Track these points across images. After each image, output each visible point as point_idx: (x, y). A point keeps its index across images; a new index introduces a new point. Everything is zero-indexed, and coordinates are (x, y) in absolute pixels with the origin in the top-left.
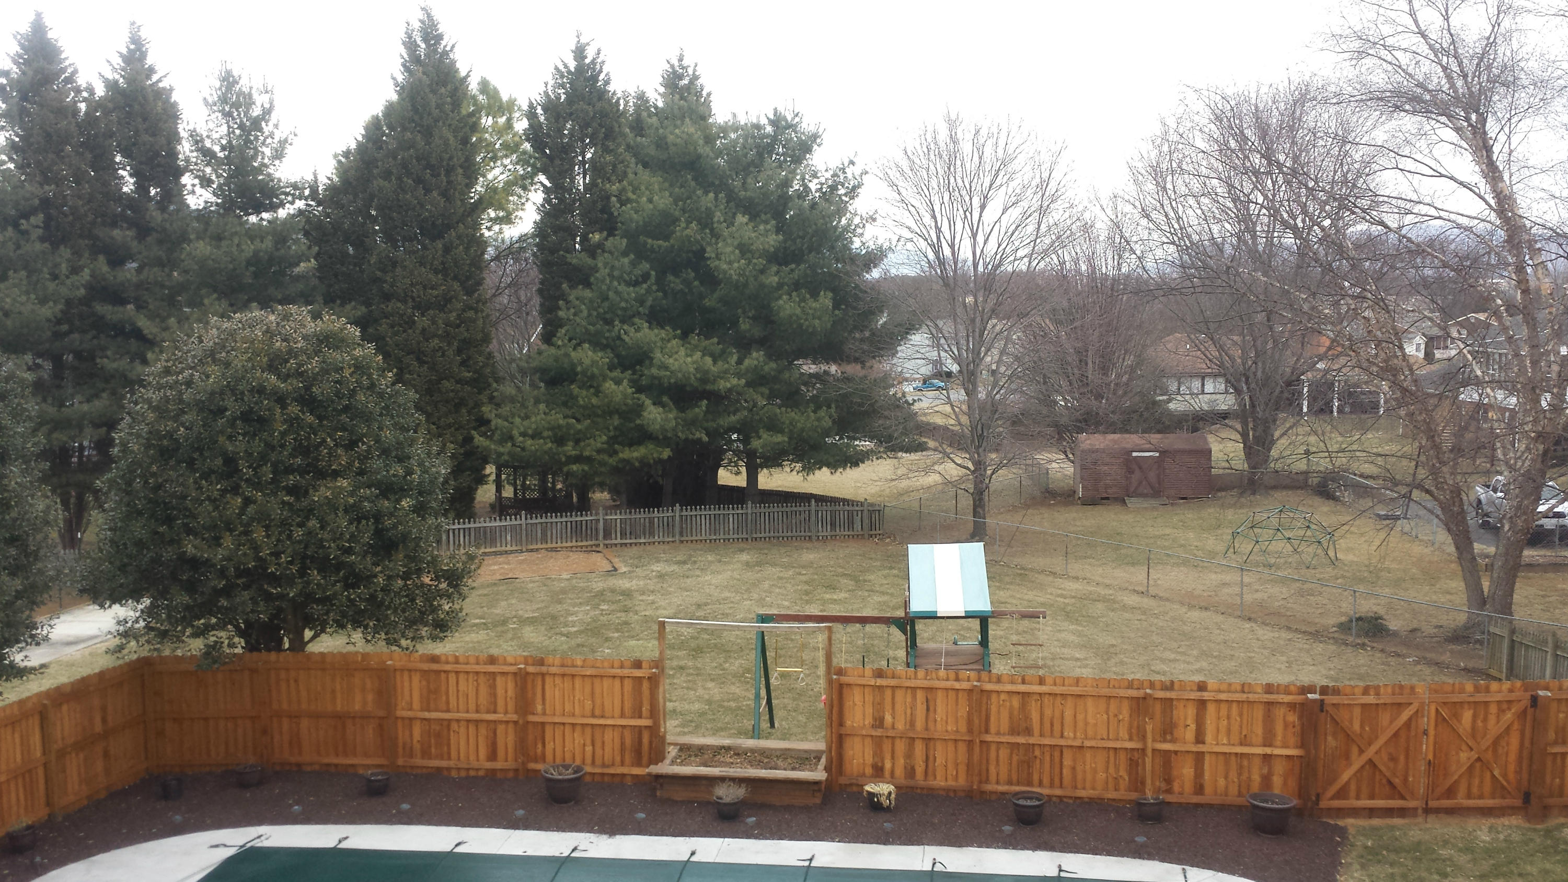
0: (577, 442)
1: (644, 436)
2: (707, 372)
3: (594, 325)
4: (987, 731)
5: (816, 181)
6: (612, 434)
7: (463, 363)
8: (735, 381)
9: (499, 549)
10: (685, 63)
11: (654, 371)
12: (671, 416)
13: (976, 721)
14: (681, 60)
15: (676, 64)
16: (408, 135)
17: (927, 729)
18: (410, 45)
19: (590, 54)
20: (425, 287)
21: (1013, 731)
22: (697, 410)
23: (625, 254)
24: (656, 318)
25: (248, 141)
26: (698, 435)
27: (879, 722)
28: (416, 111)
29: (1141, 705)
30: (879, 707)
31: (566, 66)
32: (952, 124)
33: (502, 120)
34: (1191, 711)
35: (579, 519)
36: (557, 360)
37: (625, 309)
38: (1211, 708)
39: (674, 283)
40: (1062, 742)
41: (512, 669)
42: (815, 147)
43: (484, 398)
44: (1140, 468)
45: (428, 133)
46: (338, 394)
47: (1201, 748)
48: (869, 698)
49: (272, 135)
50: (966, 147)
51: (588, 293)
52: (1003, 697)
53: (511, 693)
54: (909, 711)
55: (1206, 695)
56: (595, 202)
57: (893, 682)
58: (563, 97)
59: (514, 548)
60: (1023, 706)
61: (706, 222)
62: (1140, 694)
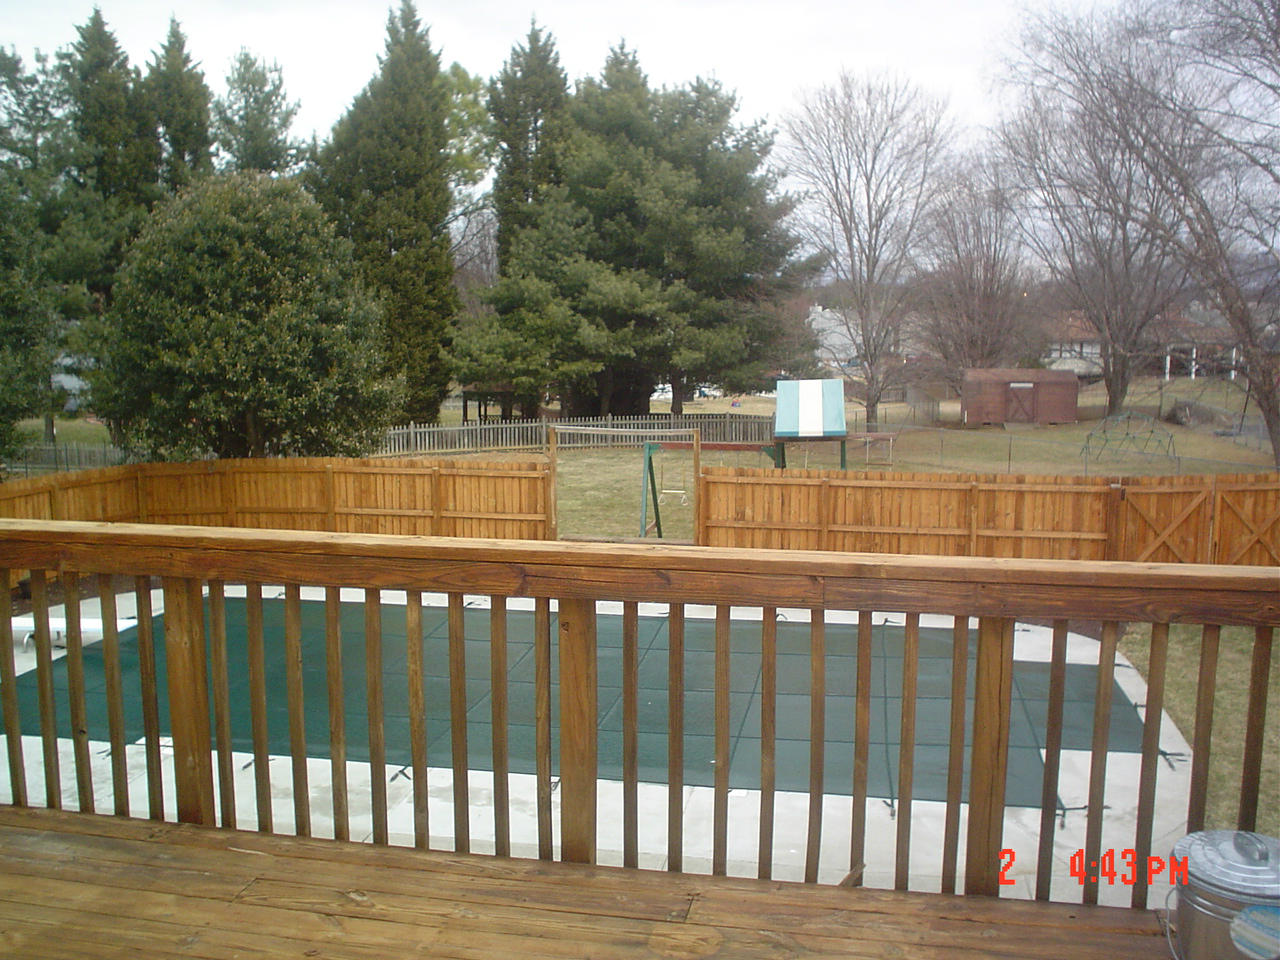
0: (524, 358)
1: (580, 352)
2: (634, 297)
3: (540, 259)
4: (835, 522)
5: (733, 138)
6: (554, 351)
7: (430, 292)
8: (659, 305)
9: (457, 450)
10: (626, 50)
11: (590, 296)
12: (603, 334)
13: (825, 512)
14: (622, 48)
15: (618, 51)
16: (388, 101)
17: (782, 521)
18: (392, 30)
19: (543, 38)
20: (399, 227)
21: (858, 521)
22: (626, 329)
23: (568, 199)
24: (592, 255)
25: (261, 112)
26: (627, 352)
27: (740, 516)
28: (395, 82)
29: (968, 496)
30: (740, 502)
31: (522, 49)
32: (847, 83)
33: (471, 97)
34: (1011, 501)
35: (525, 425)
36: (508, 288)
37: (566, 247)
38: (1028, 499)
39: (609, 225)
40: (900, 531)
41: (429, 471)
42: (732, 112)
43: (447, 322)
44: (1017, 397)
45: (404, 100)
46: (286, 235)
47: (1019, 534)
48: (732, 495)
49: (280, 106)
50: (860, 104)
51: (536, 233)
52: (848, 491)
53: (428, 491)
54: (767, 506)
55: (1024, 487)
56: (543, 159)
57: (752, 480)
58: (519, 74)
59: (471, 449)
60: (866, 498)
61: (637, 174)
62: (967, 486)
